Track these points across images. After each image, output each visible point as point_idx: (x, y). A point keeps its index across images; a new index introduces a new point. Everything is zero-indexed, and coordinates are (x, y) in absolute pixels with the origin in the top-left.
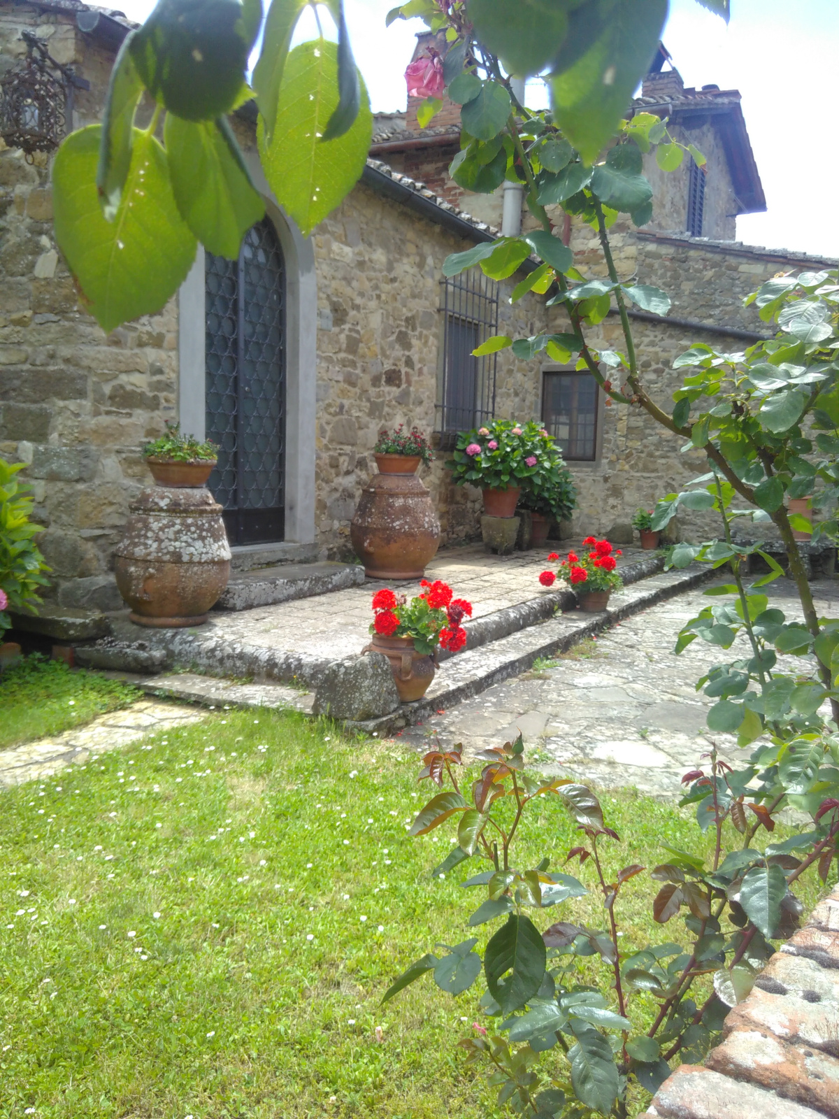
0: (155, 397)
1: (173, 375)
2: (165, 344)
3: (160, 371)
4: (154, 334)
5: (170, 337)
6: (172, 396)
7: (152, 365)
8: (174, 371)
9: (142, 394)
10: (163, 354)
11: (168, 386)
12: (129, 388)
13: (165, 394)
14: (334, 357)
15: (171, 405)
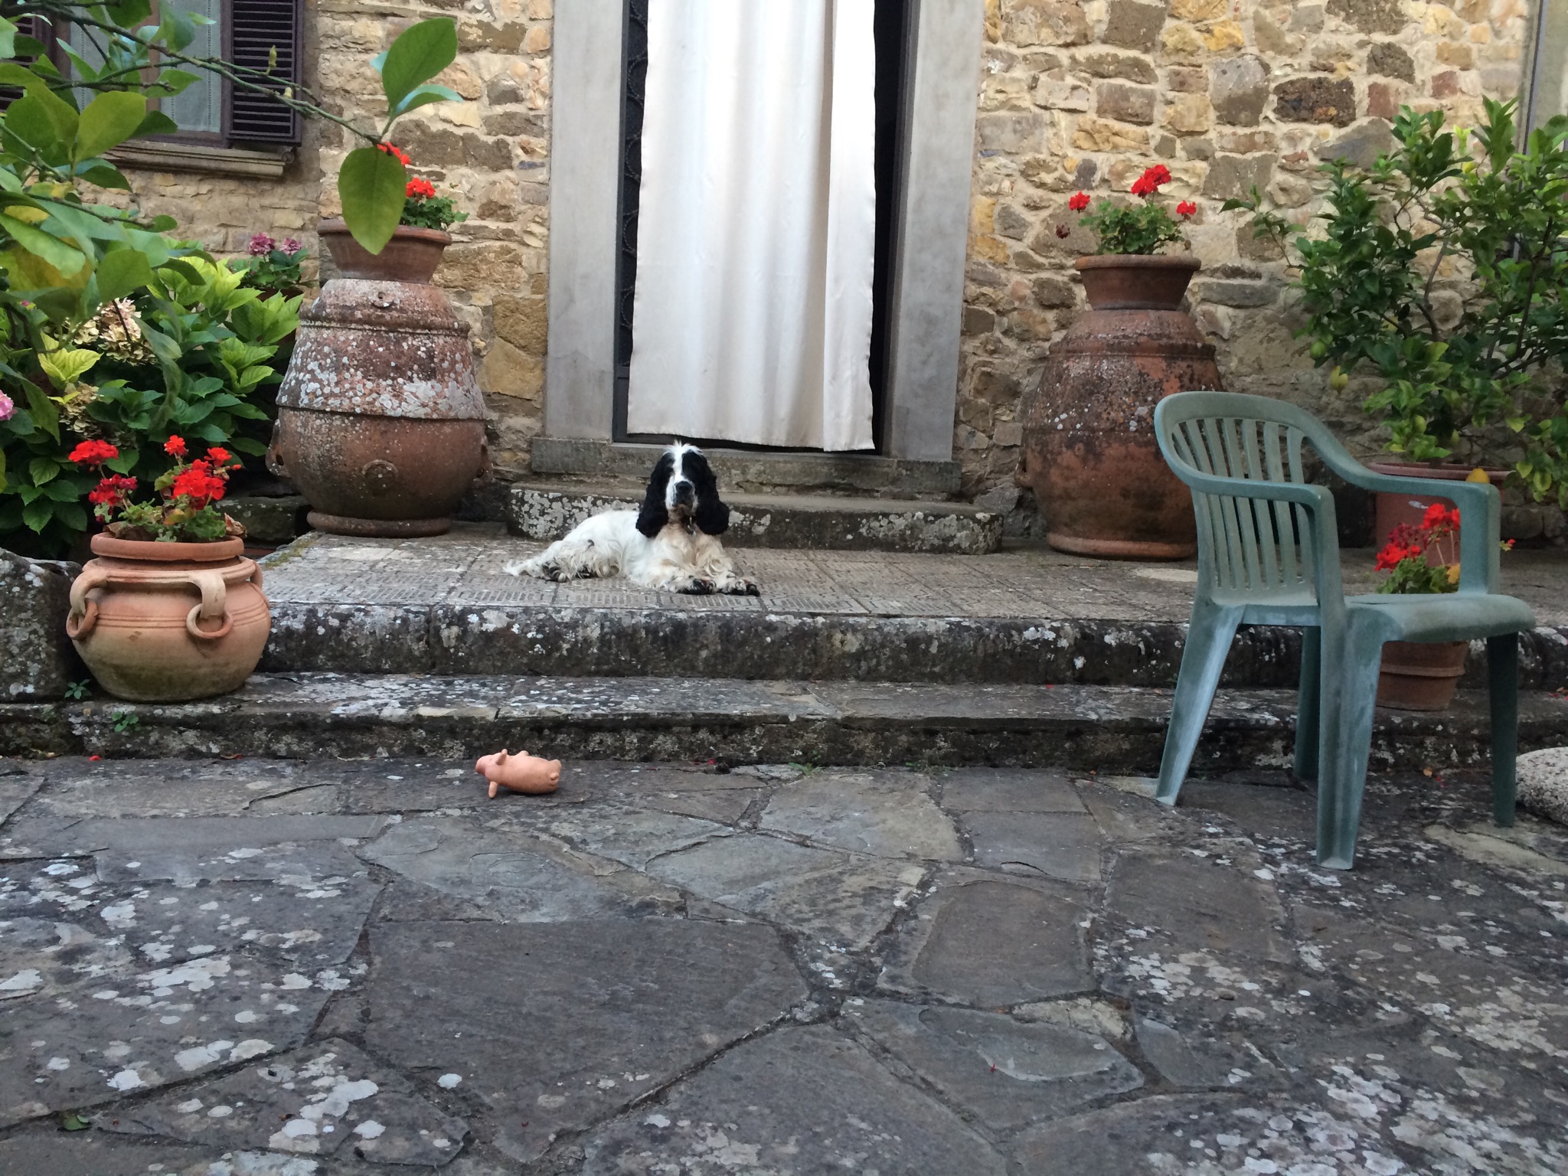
0: (501, 145)
1: (541, 103)
2: (525, 45)
3: (513, 96)
4: (498, 26)
5: (535, 32)
6: (538, 143)
7: (492, 85)
8: (544, 95)
9: (468, 139)
10: (520, 64)
11: (529, 124)
12: (436, 127)
13: (523, 137)
14: (1063, 56)
15: (537, 160)
